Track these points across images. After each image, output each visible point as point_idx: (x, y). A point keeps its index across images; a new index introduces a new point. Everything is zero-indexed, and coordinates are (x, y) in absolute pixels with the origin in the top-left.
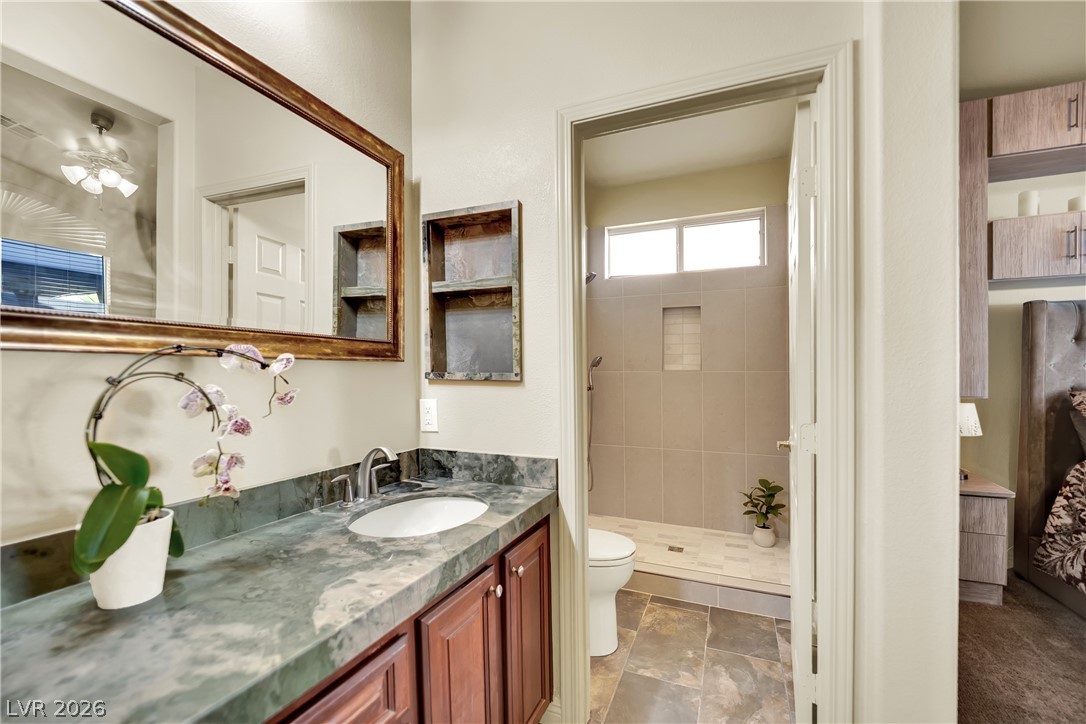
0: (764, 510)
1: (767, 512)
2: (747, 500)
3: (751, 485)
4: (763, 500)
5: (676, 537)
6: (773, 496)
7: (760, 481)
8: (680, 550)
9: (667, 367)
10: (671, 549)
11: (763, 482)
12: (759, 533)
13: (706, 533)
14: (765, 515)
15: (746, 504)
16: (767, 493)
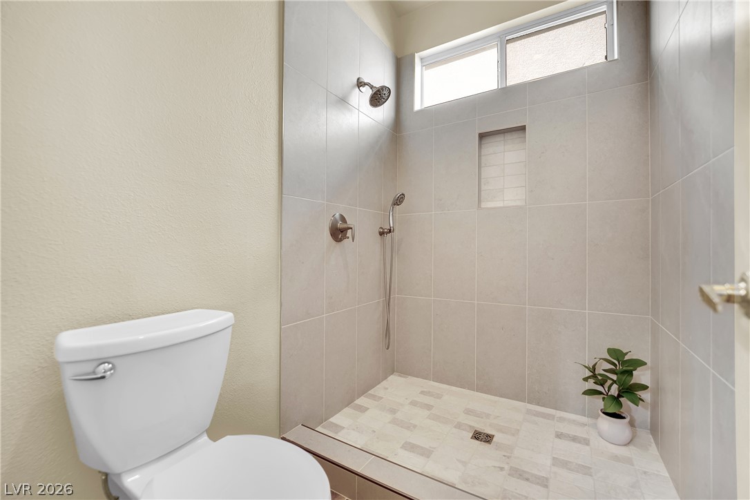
0: (614, 390)
1: (619, 396)
2: (588, 374)
3: (596, 353)
4: (615, 377)
5: (488, 416)
6: (630, 373)
7: (609, 350)
8: (488, 439)
9: (484, 205)
10: (477, 436)
11: (616, 354)
12: (607, 424)
13: (529, 412)
14: (616, 399)
15: (586, 379)
16: (619, 367)
